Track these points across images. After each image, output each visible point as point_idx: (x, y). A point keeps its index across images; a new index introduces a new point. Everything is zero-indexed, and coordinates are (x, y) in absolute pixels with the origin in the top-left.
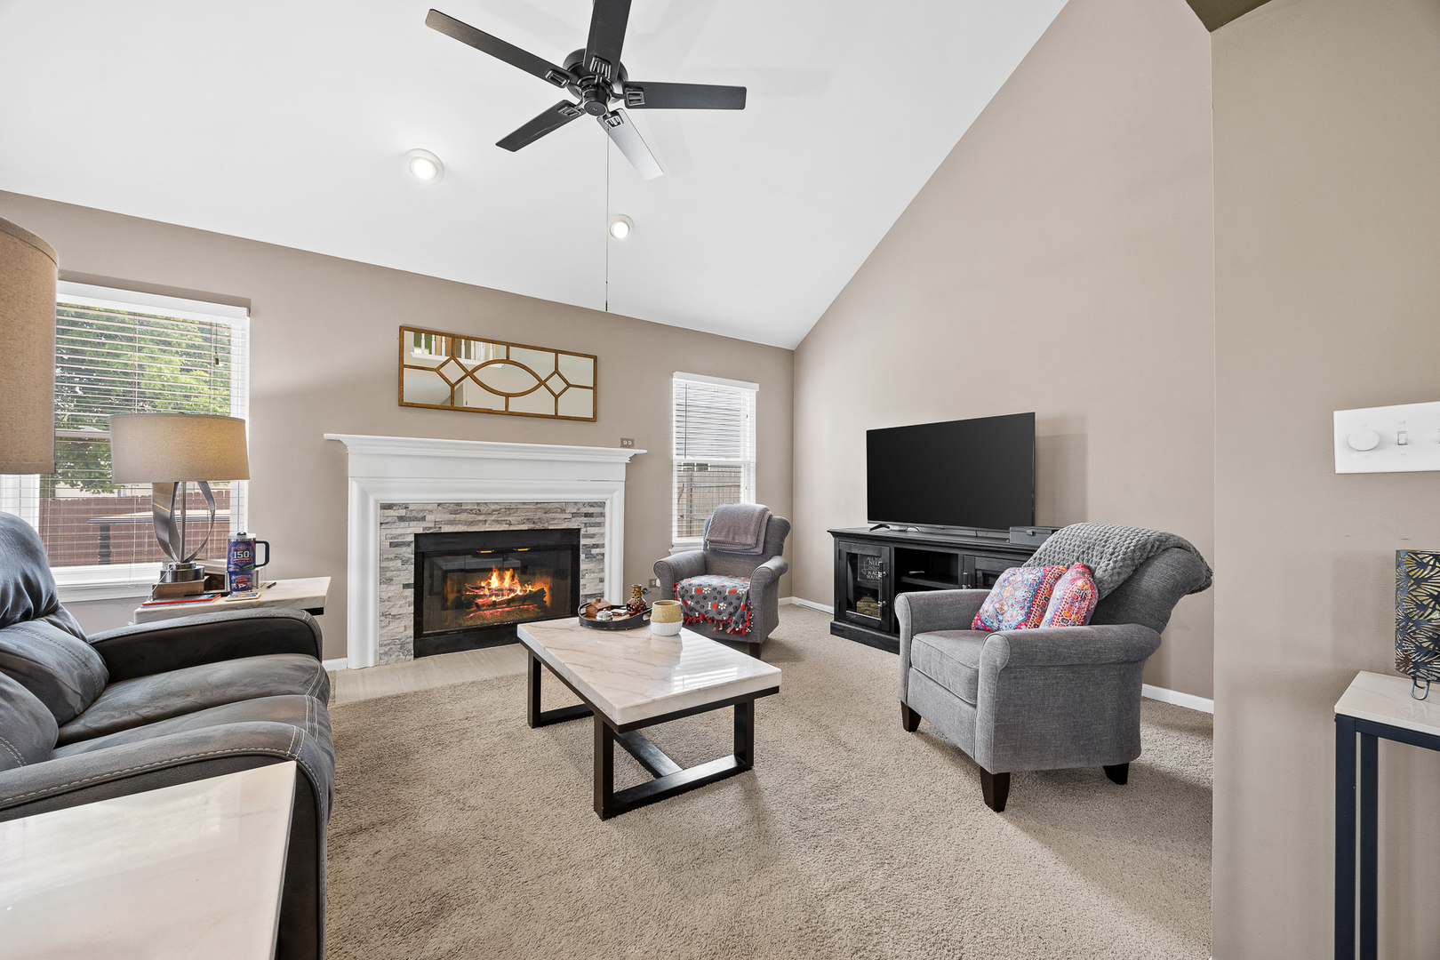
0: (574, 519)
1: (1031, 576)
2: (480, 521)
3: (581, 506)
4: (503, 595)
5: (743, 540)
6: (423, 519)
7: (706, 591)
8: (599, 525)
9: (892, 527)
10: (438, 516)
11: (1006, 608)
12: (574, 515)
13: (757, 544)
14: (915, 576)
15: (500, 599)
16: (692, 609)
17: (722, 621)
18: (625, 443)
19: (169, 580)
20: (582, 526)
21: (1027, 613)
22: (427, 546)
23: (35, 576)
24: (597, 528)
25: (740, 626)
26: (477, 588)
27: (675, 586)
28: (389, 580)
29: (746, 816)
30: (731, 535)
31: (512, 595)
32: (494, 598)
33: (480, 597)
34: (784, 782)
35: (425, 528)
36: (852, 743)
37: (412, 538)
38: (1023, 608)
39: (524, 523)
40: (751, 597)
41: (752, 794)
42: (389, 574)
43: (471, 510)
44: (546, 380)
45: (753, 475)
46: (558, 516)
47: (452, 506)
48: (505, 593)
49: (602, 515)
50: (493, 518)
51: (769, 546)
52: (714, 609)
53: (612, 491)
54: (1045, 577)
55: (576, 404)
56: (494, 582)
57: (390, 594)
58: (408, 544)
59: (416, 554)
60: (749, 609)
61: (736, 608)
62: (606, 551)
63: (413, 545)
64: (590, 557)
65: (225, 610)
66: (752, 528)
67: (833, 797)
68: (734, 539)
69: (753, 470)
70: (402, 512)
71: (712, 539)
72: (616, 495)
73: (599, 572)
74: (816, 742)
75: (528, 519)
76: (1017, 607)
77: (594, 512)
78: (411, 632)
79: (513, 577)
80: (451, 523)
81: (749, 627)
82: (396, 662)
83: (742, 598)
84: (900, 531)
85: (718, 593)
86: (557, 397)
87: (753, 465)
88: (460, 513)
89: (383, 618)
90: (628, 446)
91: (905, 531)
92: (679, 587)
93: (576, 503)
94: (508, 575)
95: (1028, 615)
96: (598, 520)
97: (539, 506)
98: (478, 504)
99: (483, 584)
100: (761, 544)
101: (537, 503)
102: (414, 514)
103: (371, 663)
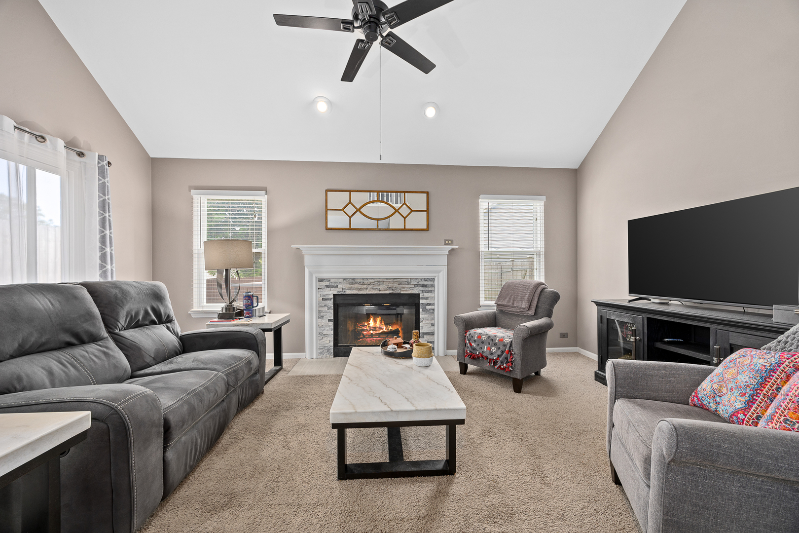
0: (415, 288)
1: (761, 361)
2: (364, 288)
3: (419, 280)
4: (376, 331)
5: (519, 305)
6: (337, 286)
7: (484, 338)
8: (431, 292)
9: (653, 300)
10: (344, 285)
11: (724, 390)
12: (416, 286)
13: (529, 308)
14: (669, 343)
15: (374, 332)
16: (474, 349)
17: (493, 359)
18: (447, 242)
19: (224, 311)
20: (420, 292)
21: (748, 402)
22: (340, 301)
23: (158, 307)
24: (430, 294)
25: (505, 365)
26: (363, 326)
27: (466, 333)
28: (322, 317)
29: (423, 512)
30: (511, 301)
31: (381, 331)
32: (371, 332)
33: (364, 330)
34: (470, 494)
35: (338, 291)
36: (551, 479)
37: (332, 296)
38: (743, 395)
39: (387, 290)
40: (513, 345)
41: (440, 495)
42: (322, 314)
43: (360, 282)
44: (399, 209)
45: (543, 260)
46: (406, 286)
47: (350, 280)
48: (377, 329)
49: (433, 286)
50: (371, 287)
51: (540, 310)
52: (488, 351)
53: (439, 272)
54: (779, 364)
55: (418, 221)
56: (372, 323)
57: (323, 324)
58: (330, 299)
59: (334, 304)
60: (511, 354)
61: (503, 352)
62: (436, 307)
63: (332, 300)
64: (425, 310)
65: (235, 326)
66: (527, 297)
67: (501, 521)
68: (513, 304)
69: (543, 257)
70: (328, 283)
71: (499, 303)
72: (441, 274)
73: (431, 320)
74: (520, 468)
75: (389, 288)
76: (736, 392)
77: (428, 284)
78: (332, 344)
79: (381, 321)
80: (350, 289)
81: (511, 367)
82: (326, 358)
83: (506, 345)
84: (660, 303)
85: (491, 340)
86: (405, 218)
87: (543, 253)
88: (354, 284)
89: (320, 335)
90: (449, 244)
91: (667, 304)
92: (468, 333)
93: (416, 279)
94: (379, 320)
95: (750, 403)
96: (430, 289)
97: (395, 280)
98: (363, 279)
99: (366, 324)
100: (533, 308)
101: (394, 279)
102: (333, 284)
103: (315, 357)
